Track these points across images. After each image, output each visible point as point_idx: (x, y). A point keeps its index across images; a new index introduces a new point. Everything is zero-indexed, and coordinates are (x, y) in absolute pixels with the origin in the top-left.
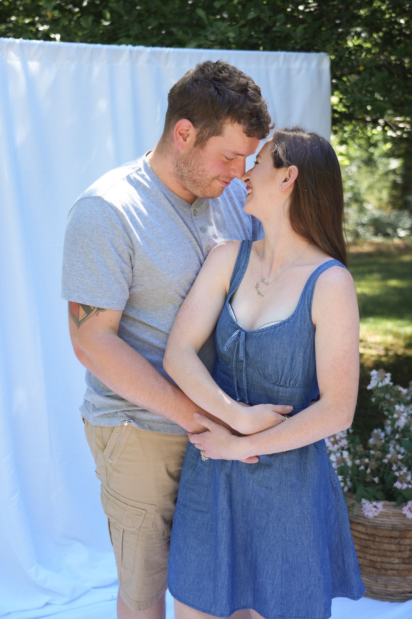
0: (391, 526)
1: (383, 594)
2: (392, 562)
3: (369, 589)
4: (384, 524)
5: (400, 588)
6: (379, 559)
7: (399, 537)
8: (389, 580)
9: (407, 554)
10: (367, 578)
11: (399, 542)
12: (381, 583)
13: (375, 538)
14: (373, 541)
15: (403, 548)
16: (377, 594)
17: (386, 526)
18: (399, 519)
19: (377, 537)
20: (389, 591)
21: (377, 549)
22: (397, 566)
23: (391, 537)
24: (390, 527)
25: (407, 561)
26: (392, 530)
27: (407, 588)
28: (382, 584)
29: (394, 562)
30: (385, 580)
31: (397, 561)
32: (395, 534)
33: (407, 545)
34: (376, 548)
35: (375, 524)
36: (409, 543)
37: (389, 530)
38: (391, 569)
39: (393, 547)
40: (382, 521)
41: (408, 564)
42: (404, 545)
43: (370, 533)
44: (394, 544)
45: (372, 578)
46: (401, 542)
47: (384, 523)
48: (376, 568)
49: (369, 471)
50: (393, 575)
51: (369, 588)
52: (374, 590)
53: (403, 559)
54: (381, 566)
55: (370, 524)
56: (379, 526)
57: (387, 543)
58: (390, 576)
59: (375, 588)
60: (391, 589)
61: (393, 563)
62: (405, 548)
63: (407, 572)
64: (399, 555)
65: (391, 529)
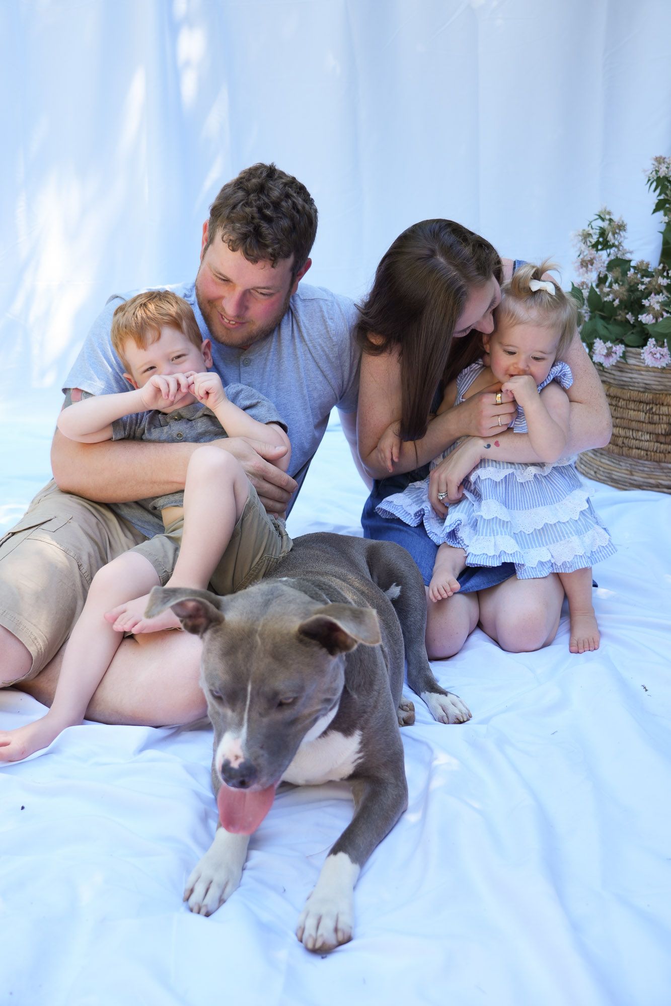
0: (644, 385)
1: (627, 484)
2: (640, 438)
3: (608, 475)
4: (634, 382)
5: (651, 478)
6: (622, 432)
7: (653, 403)
8: (637, 466)
9: (662, 428)
10: (609, 460)
11: (652, 408)
12: (624, 468)
13: (619, 401)
14: (616, 406)
15: (656, 418)
16: (618, 483)
17: (636, 385)
18: (655, 377)
19: (621, 400)
20: (635, 480)
21: (622, 418)
22: (646, 445)
23: (641, 402)
24: (642, 388)
25: (662, 439)
26: (644, 392)
27: (663, 480)
28: (627, 470)
29: (643, 438)
30: (631, 465)
31: (647, 437)
32: (648, 396)
33: (663, 415)
34: (619, 415)
35: (622, 383)
36: (667, 413)
37: (639, 391)
38: (638, 448)
39: (642, 416)
40: (631, 378)
41: (665, 443)
42: (659, 415)
43: (612, 395)
44: (643, 411)
45: (615, 461)
46: (654, 410)
47: (634, 380)
48: (617, 445)
49: (617, 302)
50: (640, 458)
51: (609, 473)
52: (614, 477)
53: (658, 435)
54: (623, 443)
55: (616, 382)
56: (628, 386)
57: (634, 410)
58: (635, 458)
59: (616, 475)
60: (638, 478)
61: (642, 441)
62: (660, 419)
63: (662, 455)
64: (651, 428)
65: (642, 390)
